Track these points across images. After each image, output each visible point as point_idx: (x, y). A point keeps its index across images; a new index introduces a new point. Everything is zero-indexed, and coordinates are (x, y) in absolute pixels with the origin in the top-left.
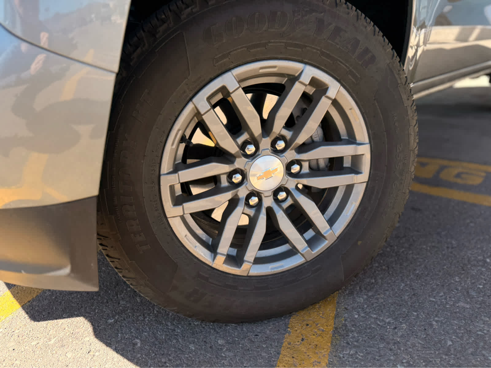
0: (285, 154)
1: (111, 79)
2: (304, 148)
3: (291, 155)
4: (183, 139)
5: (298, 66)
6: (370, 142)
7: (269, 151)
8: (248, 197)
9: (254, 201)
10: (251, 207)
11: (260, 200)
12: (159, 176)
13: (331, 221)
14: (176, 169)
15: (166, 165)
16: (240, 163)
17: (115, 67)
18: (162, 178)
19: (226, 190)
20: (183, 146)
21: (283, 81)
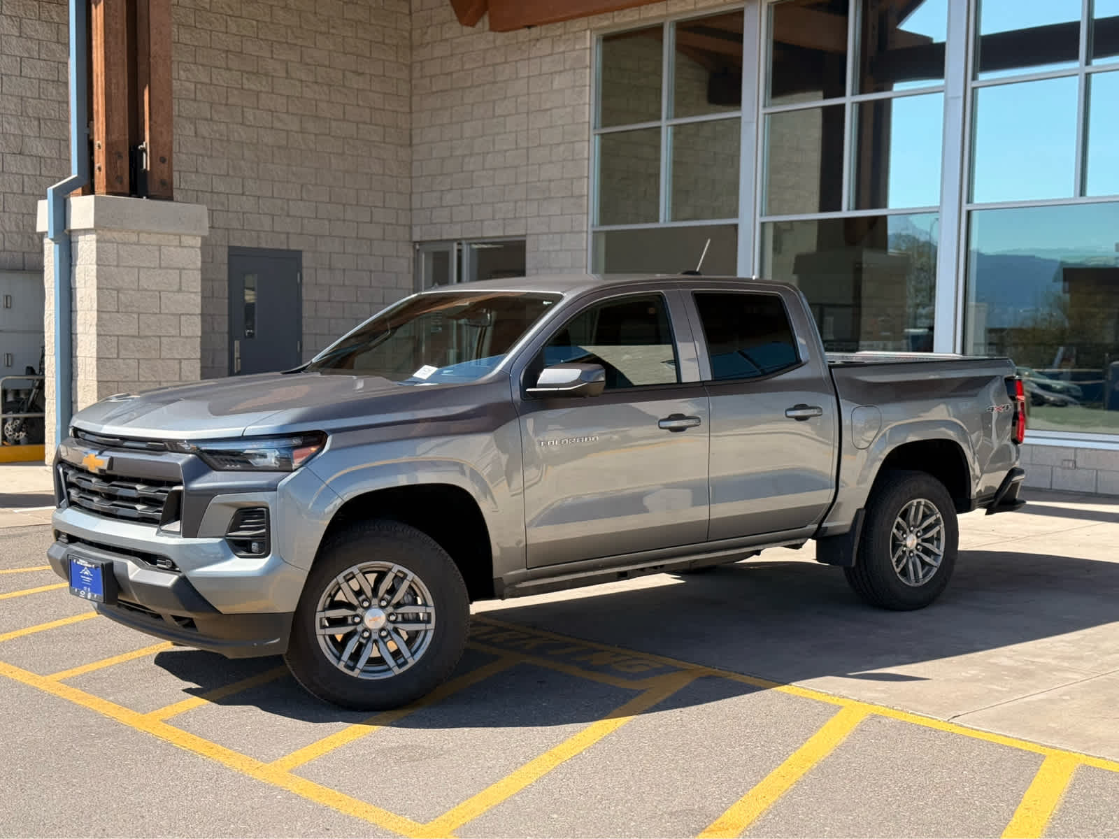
0: (387, 609)
1: (307, 573)
2: (398, 605)
3: (390, 609)
4: (330, 595)
5: (391, 564)
6: (435, 606)
7: (377, 606)
8: (363, 631)
9: (366, 634)
10: (364, 638)
11: (371, 634)
12: (316, 612)
13: (413, 654)
14: (324, 610)
15: (320, 608)
16: (359, 611)
17: (309, 570)
18: (317, 613)
19: (350, 625)
20: (329, 599)
21: (385, 570)
